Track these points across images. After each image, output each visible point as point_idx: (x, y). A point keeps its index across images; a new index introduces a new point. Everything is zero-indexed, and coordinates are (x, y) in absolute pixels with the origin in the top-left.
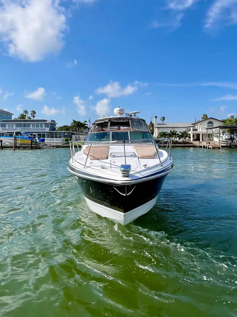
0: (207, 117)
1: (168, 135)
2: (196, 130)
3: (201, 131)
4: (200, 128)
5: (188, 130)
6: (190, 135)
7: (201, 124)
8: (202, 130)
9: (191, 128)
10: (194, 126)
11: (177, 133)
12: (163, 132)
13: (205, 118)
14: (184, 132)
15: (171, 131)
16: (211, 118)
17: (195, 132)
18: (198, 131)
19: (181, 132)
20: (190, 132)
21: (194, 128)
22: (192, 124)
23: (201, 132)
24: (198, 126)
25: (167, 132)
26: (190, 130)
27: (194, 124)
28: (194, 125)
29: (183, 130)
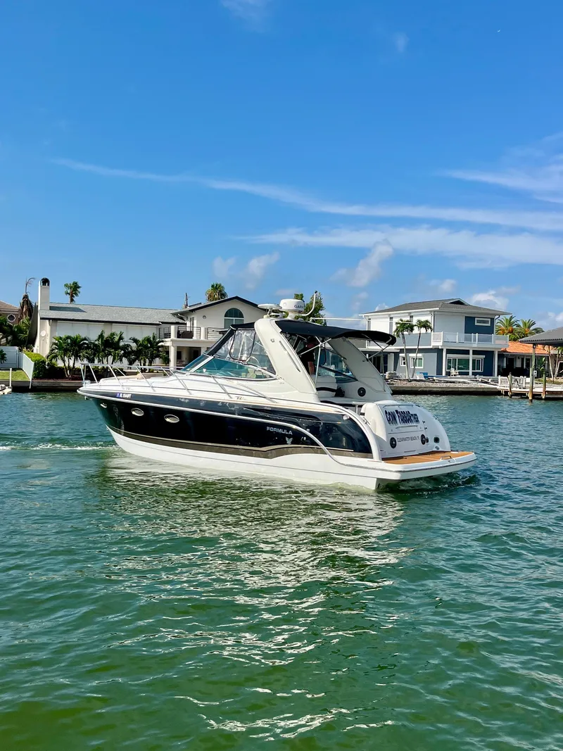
0: (223, 295)
1: (88, 348)
2: (189, 335)
3: (202, 338)
4: (203, 329)
5: (162, 334)
6: (168, 353)
7: (204, 316)
8: (206, 336)
9: (173, 327)
10: (181, 321)
11: (122, 344)
12: (68, 337)
13: (218, 295)
14: (148, 340)
15: (101, 336)
16: (237, 298)
17: (186, 342)
18: (194, 338)
19: (135, 341)
20: (168, 343)
21: (182, 329)
22: (174, 314)
23: (203, 342)
24: (195, 322)
25: (85, 339)
26: (168, 335)
27: (182, 315)
28: (182, 318)
29: (142, 334)
